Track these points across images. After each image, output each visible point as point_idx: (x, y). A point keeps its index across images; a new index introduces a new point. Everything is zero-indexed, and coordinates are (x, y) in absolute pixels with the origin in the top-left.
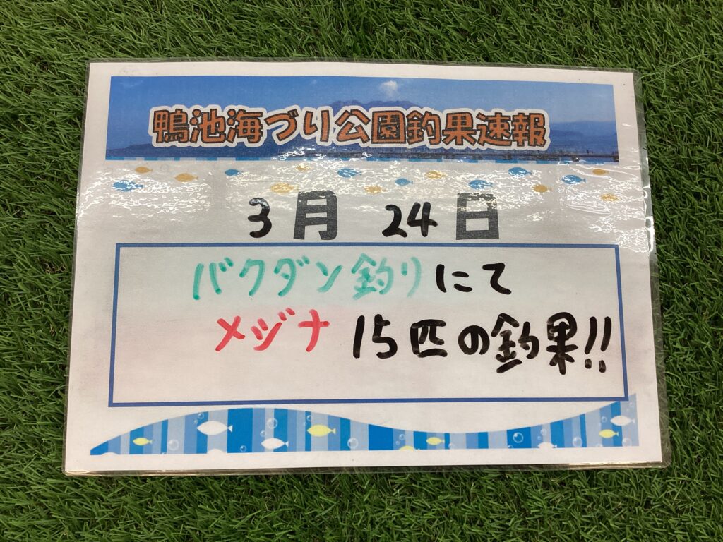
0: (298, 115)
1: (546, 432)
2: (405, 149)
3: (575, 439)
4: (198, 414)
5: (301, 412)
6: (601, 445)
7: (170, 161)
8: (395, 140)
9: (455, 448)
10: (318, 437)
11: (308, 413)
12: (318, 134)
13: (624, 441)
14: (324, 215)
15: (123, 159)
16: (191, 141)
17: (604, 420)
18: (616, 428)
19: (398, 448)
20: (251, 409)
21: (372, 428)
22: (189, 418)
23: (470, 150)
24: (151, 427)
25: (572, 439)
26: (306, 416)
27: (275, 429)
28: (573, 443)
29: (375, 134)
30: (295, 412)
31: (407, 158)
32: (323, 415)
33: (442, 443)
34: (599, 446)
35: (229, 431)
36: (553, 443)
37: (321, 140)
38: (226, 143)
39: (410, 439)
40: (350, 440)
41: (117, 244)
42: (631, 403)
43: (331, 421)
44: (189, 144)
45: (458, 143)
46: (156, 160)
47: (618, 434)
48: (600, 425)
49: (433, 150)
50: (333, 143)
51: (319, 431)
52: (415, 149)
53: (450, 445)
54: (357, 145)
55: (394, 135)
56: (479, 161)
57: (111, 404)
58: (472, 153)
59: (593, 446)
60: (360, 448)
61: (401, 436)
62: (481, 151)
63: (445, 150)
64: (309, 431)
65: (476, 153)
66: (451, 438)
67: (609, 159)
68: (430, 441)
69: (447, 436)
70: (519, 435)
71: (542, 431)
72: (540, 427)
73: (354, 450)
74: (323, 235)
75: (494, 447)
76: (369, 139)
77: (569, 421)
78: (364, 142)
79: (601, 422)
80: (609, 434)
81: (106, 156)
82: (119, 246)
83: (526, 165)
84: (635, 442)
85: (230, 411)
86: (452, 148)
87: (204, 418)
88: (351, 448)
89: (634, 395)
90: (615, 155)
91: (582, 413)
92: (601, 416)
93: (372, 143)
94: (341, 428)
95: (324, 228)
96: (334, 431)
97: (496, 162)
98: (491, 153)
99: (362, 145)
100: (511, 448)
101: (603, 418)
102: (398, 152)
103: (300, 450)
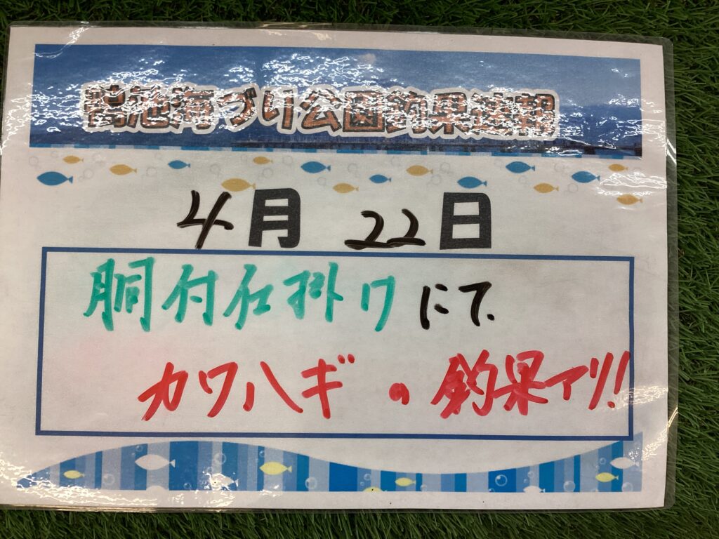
0: (255, 96)
1: (534, 476)
2: (383, 138)
3: (567, 483)
4: (136, 446)
5: (254, 447)
6: (597, 490)
7: (105, 150)
8: (372, 128)
9: (428, 490)
10: (271, 476)
11: (261, 448)
12: (278, 120)
13: (624, 485)
14: (285, 218)
15: (50, 147)
16: (128, 125)
17: (603, 461)
18: (617, 472)
19: (362, 489)
20: (197, 442)
21: (334, 467)
22: (126, 451)
23: (463, 140)
24: (83, 458)
25: (564, 482)
26: (259, 452)
27: (223, 466)
28: (564, 488)
29: (348, 119)
30: (246, 446)
31: (386, 149)
32: (279, 451)
33: (413, 484)
34: (595, 491)
35: (170, 464)
36: (541, 487)
37: (283, 127)
38: (170, 129)
39: (376, 479)
40: (308, 480)
41: (43, 248)
42: (635, 444)
43: (288, 457)
44: (126, 128)
45: (448, 131)
46: (88, 147)
47: (617, 478)
48: (597, 467)
49: (417, 139)
50: (297, 131)
51: (274, 469)
52: (396, 137)
53: (422, 486)
54: (326, 133)
55: (370, 122)
56: (472, 153)
57: (39, 432)
58: (463, 144)
59: (587, 490)
60: (318, 489)
61: (366, 475)
62: (475, 141)
63: (431, 139)
64: (262, 468)
65: (469, 143)
66: (424, 479)
67: (629, 152)
68: (400, 482)
69: (419, 477)
70: (502, 478)
71: (529, 473)
72: (527, 469)
73: (312, 491)
74: (283, 241)
75: (473, 490)
76: (340, 127)
77: (561, 462)
78: (334, 130)
79: (600, 465)
80: (607, 477)
81: (30, 142)
82: (45, 250)
83: (528, 158)
84: (637, 487)
85: (172, 443)
86: (439, 137)
87: (143, 450)
88: (309, 488)
89: (641, 435)
90: (637, 147)
91: (576, 454)
92: (600, 458)
93: (344, 131)
94: (299, 466)
95: (284, 233)
96: (290, 469)
97: (493, 155)
98: (487, 143)
99: (333, 134)
100: (492, 491)
101: (601, 460)
102: (374, 142)
103: (252, 490)
